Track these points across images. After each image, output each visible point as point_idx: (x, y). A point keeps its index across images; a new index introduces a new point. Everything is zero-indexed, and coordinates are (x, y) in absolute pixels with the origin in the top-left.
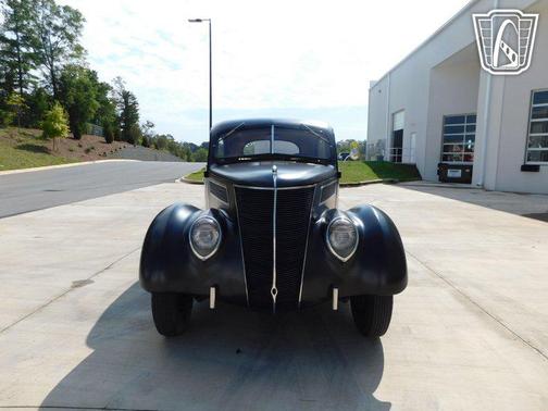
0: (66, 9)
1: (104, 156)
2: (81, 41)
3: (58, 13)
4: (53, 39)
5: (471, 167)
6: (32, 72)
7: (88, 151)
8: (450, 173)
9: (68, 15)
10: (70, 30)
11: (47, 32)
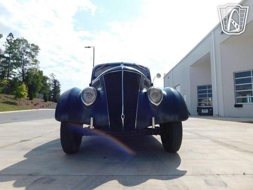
0: (33, 45)
1: (43, 107)
2: (37, 58)
3: (29, 47)
4: (25, 57)
5: (212, 108)
6: (14, 70)
7: (35, 105)
8: (203, 111)
9: (33, 47)
10: (33, 53)
11: (23, 54)
